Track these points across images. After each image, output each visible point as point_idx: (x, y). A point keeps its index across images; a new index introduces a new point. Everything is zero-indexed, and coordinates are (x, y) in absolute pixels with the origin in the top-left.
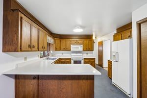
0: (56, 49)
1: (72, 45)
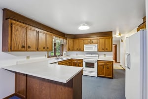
0: (69, 50)
1: (85, 45)
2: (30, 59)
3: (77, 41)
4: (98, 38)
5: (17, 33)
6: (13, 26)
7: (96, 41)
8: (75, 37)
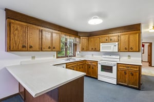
0: (83, 50)
1: (101, 44)
2: (36, 59)
3: (92, 39)
4: (119, 34)
5: (16, 32)
6: (12, 25)
7: (116, 38)
8: (90, 35)
